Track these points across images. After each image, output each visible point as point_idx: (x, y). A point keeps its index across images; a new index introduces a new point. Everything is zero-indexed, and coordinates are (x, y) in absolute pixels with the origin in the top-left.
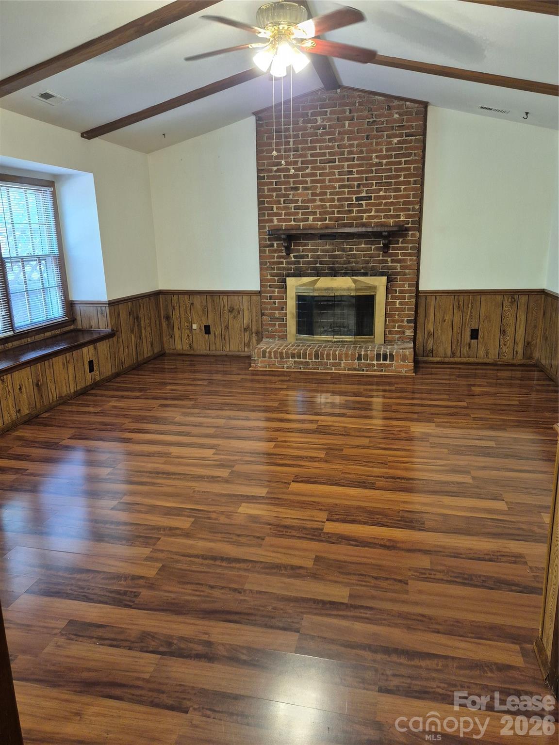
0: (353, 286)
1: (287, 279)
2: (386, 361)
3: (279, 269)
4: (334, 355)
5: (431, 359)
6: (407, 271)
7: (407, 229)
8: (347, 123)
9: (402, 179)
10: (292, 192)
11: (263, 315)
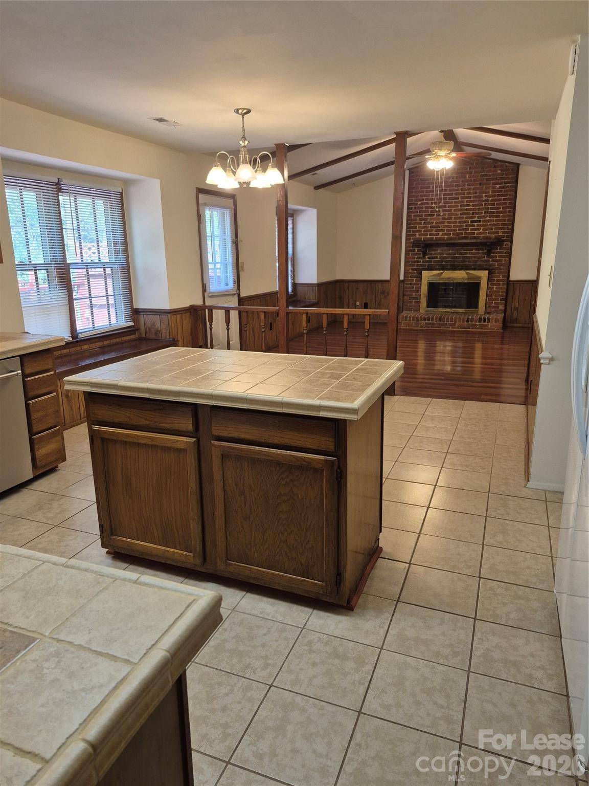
0: (466, 276)
1: (423, 272)
2: (485, 322)
3: (417, 265)
4: (452, 318)
5: (516, 325)
6: (502, 267)
7: (503, 241)
8: (467, 176)
9: (501, 210)
10: (429, 217)
11: (404, 295)
